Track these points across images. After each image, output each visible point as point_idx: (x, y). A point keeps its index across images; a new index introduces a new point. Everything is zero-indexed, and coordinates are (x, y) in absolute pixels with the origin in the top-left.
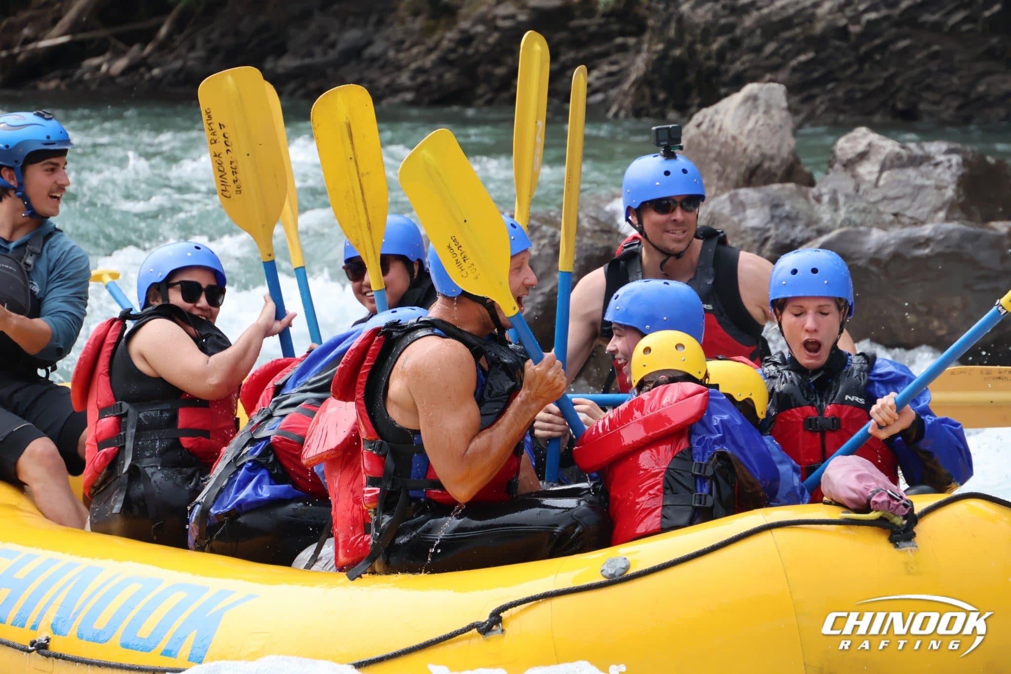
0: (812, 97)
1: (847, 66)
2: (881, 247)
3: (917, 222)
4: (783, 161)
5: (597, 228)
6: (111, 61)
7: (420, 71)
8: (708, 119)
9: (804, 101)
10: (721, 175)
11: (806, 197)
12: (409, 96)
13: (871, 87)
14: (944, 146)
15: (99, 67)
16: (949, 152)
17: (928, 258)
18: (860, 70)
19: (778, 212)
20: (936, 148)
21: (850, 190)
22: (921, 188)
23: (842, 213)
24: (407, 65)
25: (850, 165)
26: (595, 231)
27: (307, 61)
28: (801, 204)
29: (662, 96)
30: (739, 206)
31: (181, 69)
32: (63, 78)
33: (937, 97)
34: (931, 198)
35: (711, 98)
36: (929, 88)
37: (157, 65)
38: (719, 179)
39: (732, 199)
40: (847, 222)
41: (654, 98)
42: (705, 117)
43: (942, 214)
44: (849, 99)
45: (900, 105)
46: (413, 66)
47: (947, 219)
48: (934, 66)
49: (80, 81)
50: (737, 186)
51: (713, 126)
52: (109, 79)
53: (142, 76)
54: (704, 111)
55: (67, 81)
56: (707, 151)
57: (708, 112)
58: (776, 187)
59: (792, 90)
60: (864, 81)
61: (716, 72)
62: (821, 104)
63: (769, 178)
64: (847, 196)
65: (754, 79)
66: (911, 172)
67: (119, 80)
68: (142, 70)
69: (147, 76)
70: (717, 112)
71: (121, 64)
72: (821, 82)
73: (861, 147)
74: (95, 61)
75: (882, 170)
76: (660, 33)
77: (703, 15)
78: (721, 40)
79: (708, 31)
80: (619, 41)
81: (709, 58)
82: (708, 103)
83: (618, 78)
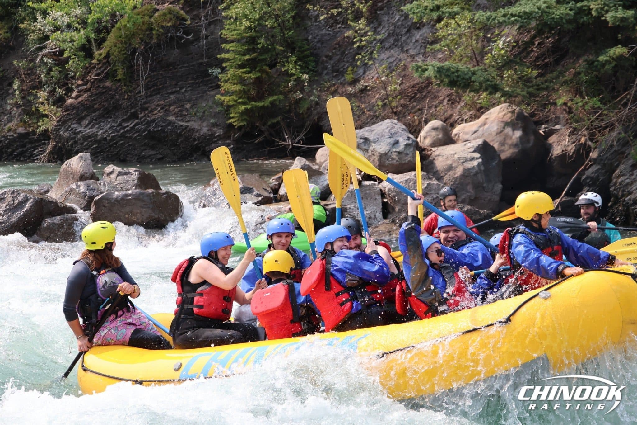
0: (98, 157)
1: (106, 148)
2: (118, 196)
3: (127, 190)
4: (90, 174)
9: (95, 158)
10: (73, 178)
11: (97, 183)
13: (113, 154)
14: (134, 169)
16: (135, 171)
17: (130, 199)
18: (111, 149)
19: (89, 188)
20: (132, 170)
21: (109, 182)
22: (128, 181)
23: (107, 188)
25: (109, 174)
28: (95, 186)
29: (56, 157)
30: (78, 187)
33: (131, 156)
34: (131, 183)
35: (70, 157)
36: (129, 154)
39: (76, 185)
40: (108, 190)
41: (54, 157)
43: (134, 188)
44: (108, 157)
45: (121, 159)
47: (135, 189)
48: (130, 148)
50: (78, 181)
51: (70, 164)
56: (69, 172)
57: (69, 161)
58: (87, 181)
59: (91, 155)
60: (111, 152)
61: (71, 150)
62: (100, 158)
63: (86, 178)
64: (108, 183)
65: (81, 152)
66: (125, 177)
70: (71, 161)
72: (100, 152)
73: (111, 170)
75: (117, 176)
76: (54, 139)
77: (66, 135)
78: (72, 141)
79: (68, 139)
80: (43, 142)
81: (68, 146)
82: (69, 159)
83: (43, 152)
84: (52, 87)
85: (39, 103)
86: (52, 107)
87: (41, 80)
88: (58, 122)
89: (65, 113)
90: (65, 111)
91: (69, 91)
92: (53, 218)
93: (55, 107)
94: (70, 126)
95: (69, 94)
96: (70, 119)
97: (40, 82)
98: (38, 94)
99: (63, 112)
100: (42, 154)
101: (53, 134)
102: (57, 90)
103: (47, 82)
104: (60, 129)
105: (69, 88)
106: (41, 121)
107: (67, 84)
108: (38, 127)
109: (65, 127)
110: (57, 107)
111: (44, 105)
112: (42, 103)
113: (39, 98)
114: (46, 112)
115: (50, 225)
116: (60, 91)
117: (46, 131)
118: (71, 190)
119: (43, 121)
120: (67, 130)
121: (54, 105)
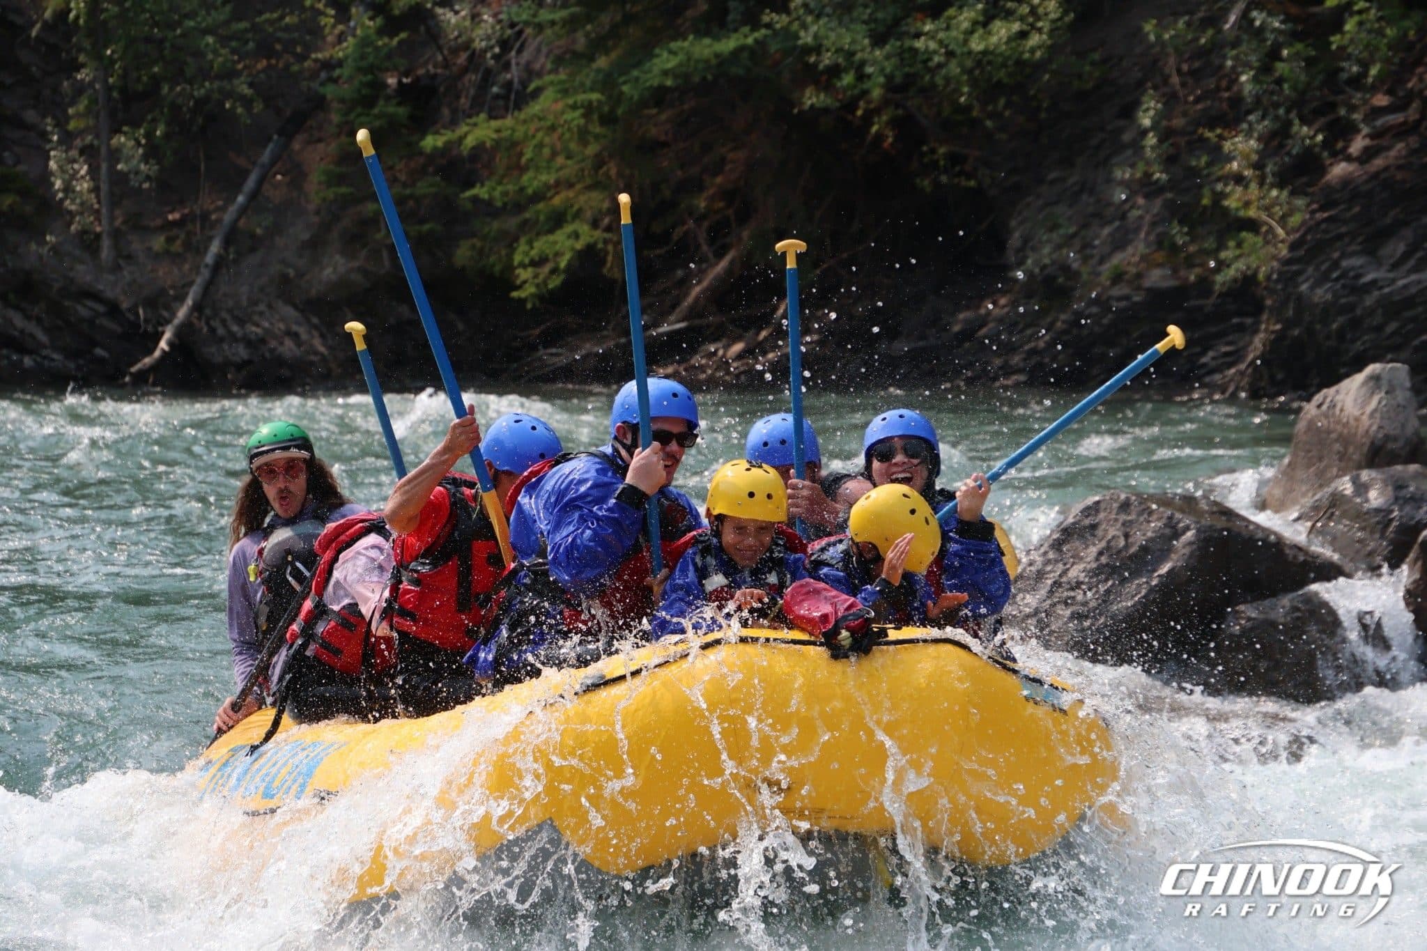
4: (1408, 441)
5: (1215, 509)
6: (727, 347)
7: (1034, 352)
8: (1328, 400)
10: (1342, 456)
12: (1022, 378)
15: (715, 353)
19: (1402, 493)
24: (1021, 346)
26: (1213, 513)
27: (921, 344)
29: (1280, 376)
30: (1362, 489)
32: (679, 363)
35: (1334, 379)
37: (773, 349)
38: (1340, 460)
39: (1355, 481)
41: (1273, 377)
42: (1325, 398)
46: (1026, 348)
49: (697, 365)
50: (1360, 467)
51: (1334, 406)
52: (725, 363)
54: (1325, 391)
56: (1329, 432)
57: (1332, 390)
58: (1399, 468)
61: (1337, 352)
63: (1392, 458)
65: (1376, 359)
67: (735, 365)
69: (762, 360)
70: (1337, 392)
71: (738, 347)
74: (712, 347)
76: (1277, 313)
77: (1322, 295)
78: (1341, 319)
79: (1328, 311)
80: (1235, 320)
81: (1328, 337)
82: (1329, 385)
83: (1235, 357)
84: (1277, 118)
85: (1225, 179)
86: (1274, 193)
87: (1240, 91)
88: (1293, 247)
89: (1319, 216)
90: (1322, 208)
91: (1340, 131)
92: (1267, 602)
93: (1285, 193)
94: (1336, 264)
95: (1340, 145)
96: (1340, 237)
97: (1237, 101)
98: (1227, 146)
99: (1313, 212)
100: (1230, 365)
101: (1272, 292)
102: (1295, 128)
103: (1258, 100)
104: (1299, 273)
105: (1339, 119)
106: (1232, 244)
107: (1333, 106)
108: (1222, 265)
109: (1317, 268)
110: (1293, 193)
111: (1246, 187)
112: (1239, 179)
113: (1230, 159)
114: (1252, 213)
115: (1252, 629)
116: (1307, 134)
117: (1249, 280)
118: (1336, 500)
119: (1239, 245)
120: (1324, 278)
121: (1281, 186)
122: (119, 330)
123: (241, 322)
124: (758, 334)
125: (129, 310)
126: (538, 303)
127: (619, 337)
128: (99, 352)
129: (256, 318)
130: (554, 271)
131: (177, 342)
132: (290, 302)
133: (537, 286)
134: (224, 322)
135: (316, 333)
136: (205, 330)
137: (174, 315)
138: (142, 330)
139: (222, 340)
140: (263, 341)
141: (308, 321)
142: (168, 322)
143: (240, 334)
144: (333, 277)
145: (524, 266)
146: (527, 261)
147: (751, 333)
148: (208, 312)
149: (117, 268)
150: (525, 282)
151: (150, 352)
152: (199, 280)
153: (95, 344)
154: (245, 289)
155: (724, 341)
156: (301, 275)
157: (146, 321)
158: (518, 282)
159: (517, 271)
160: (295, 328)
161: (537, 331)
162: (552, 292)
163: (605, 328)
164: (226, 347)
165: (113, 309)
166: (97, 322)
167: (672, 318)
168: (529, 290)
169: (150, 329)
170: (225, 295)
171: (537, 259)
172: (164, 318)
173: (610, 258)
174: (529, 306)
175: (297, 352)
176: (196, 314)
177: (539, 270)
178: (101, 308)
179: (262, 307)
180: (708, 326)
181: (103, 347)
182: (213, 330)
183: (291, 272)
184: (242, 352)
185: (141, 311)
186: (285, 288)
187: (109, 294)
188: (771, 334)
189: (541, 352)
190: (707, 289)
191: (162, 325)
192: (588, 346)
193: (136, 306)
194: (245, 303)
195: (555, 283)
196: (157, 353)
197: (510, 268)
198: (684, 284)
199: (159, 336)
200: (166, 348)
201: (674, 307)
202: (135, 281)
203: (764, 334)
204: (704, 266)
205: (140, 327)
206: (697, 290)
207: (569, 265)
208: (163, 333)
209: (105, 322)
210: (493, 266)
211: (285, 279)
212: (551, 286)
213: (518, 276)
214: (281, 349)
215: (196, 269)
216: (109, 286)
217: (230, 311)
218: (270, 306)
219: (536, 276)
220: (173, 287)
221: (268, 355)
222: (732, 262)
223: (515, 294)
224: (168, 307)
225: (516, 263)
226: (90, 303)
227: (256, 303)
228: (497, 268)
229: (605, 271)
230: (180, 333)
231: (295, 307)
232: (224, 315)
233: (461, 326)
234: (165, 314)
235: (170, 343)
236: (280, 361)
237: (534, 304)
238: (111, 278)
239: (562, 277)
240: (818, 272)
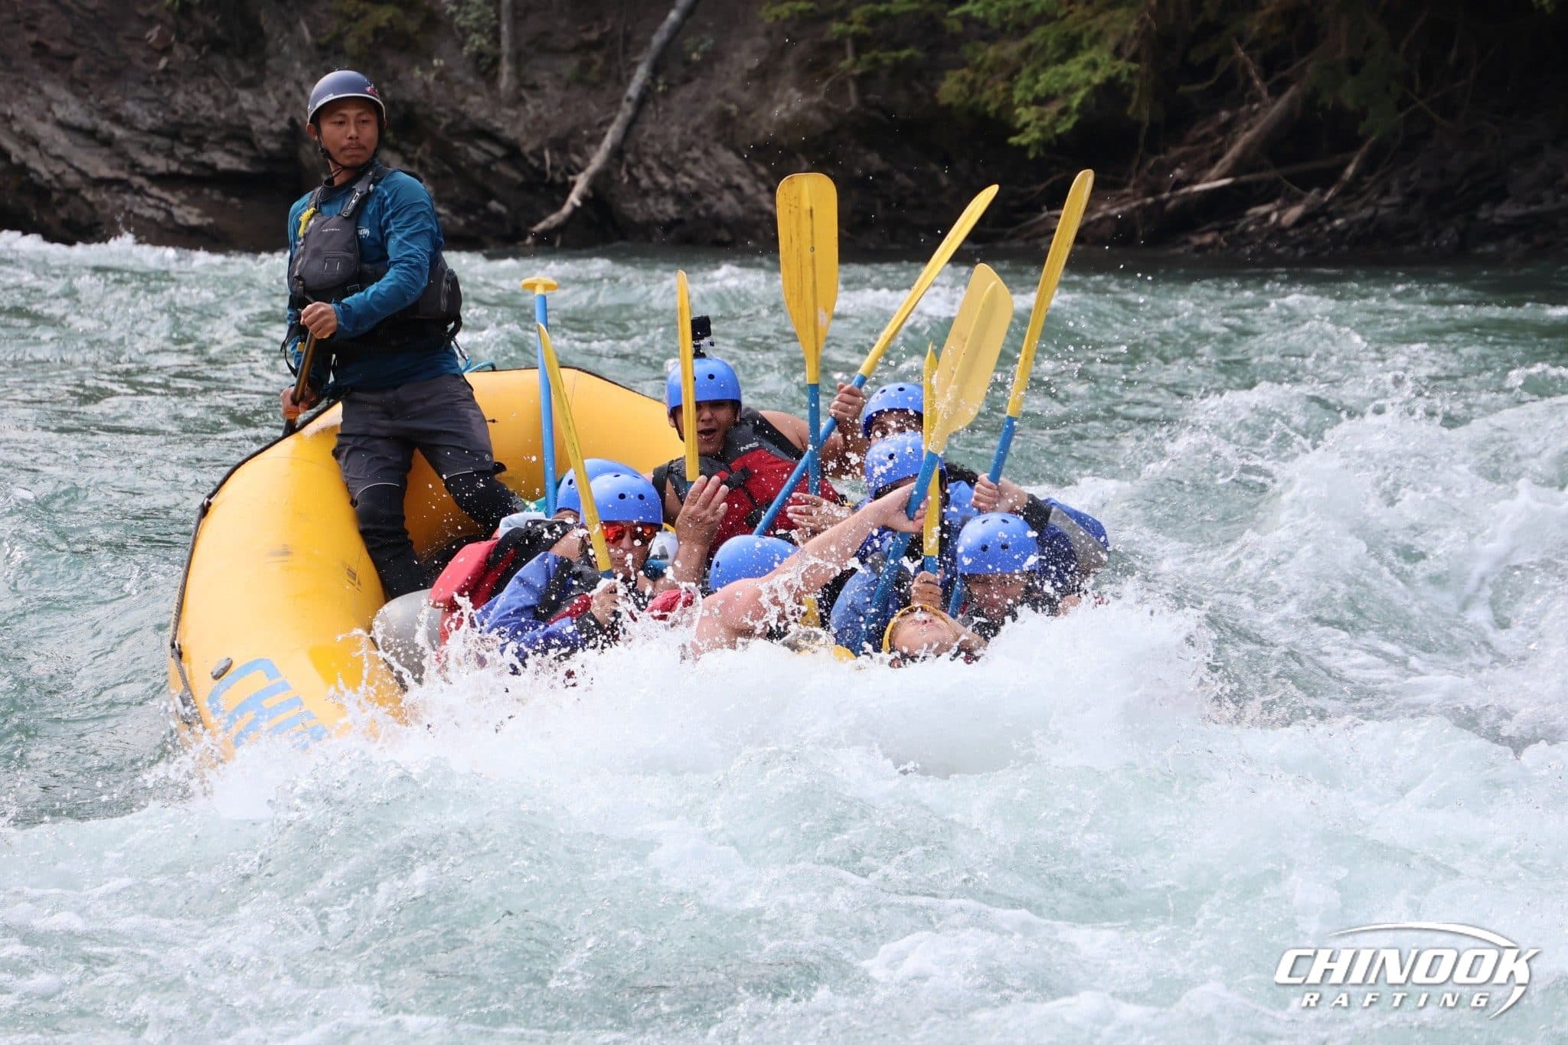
6: (1281, 210)
15: (1267, 216)
27: (1534, 208)
31: (1371, 219)
32: (1220, 231)
37: (1341, 214)
49: (1243, 233)
52: (1279, 231)
53: (1321, 227)
55: (1227, 233)
67: (1291, 233)
68: (1321, 220)
69: (1327, 228)
71: (1295, 212)
74: (1263, 209)
122: (519, 178)
123: (670, 171)
124: (1322, 194)
125: (532, 153)
126: (1042, 153)
127: (1146, 195)
128: (494, 205)
129: (689, 166)
130: (1064, 112)
131: (591, 195)
132: (731, 146)
133: (1043, 130)
134: (648, 170)
135: (762, 187)
136: (626, 180)
137: (587, 160)
138: (547, 180)
139: (646, 193)
140: (697, 195)
141: (754, 171)
142: (580, 170)
143: (667, 187)
144: (785, 115)
145: (1027, 105)
146: (1030, 97)
147: (1314, 192)
148: (629, 157)
149: (518, 101)
150: (1027, 125)
151: (557, 207)
152: (621, 118)
153: (491, 196)
154: (676, 129)
155: (1278, 202)
156: (745, 112)
157: (552, 167)
158: (1018, 125)
159: (1018, 111)
160: (737, 179)
161: (1042, 186)
162: (1058, 137)
163: (1126, 185)
164: (650, 201)
165: (513, 153)
166: (494, 168)
167: (1213, 172)
168: (1035, 134)
169: (558, 178)
170: (651, 137)
171: (1043, 95)
172: (576, 165)
173: (1135, 95)
174: (1031, 155)
175: (740, 211)
176: (615, 161)
177: (1046, 109)
178: (498, 151)
179: (696, 153)
180: (1259, 184)
181: (501, 202)
182: (635, 181)
183: (733, 107)
184: (671, 208)
185: (547, 154)
186: (727, 131)
187: (509, 133)
188: (1338, 195)
189: (1045, 214)
190: (1258, 135)
191: (573, 174)
192: (1104, 207)
193: (541, 149)
194: (675, 147)
195: (1066, 126)
196: (567, 209)
197: (1008, 106)
198: (1227, 128)
199: (568, 188)
200: (578, 203)
201: (1214, 160)
202: (540, 117)
203: (1330, 193)
204: (1256, 106)
205: (544, 174)
206: (1244, 138)
207: (1083, 104)
208: (574, 183)
209: (504, 169)
210: (987, 103)
211: (724, 119)
212: (1059, 130)
213: (1018, 117)
214: (719, 207)
215: (616, 104)
216: (511, 124)
217: (657, 157)
218: (706, 152)
219: (1040, 118)
220: (588, 125)
221: (702, 213)
222: (1292, 100)
223: (1013, 140)
224: (580, 152)
225: (1016, 100)
226: (485, 145)
227: (689, 149)
228: (992, 107)
229: (1129, 112)
230: (594, 183)
231: (739, 155)
232: (649, 161)
233: (944, 181)
234: (577, 159)
235: (584, 198)
236: (718, 221)
237: (1038, 153)
238: (512, 113)
239: (1075, 118)
240: (1402, 115)
